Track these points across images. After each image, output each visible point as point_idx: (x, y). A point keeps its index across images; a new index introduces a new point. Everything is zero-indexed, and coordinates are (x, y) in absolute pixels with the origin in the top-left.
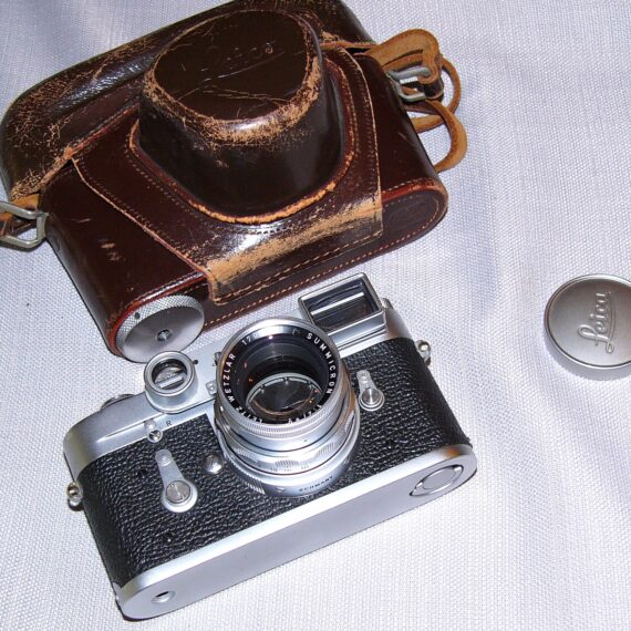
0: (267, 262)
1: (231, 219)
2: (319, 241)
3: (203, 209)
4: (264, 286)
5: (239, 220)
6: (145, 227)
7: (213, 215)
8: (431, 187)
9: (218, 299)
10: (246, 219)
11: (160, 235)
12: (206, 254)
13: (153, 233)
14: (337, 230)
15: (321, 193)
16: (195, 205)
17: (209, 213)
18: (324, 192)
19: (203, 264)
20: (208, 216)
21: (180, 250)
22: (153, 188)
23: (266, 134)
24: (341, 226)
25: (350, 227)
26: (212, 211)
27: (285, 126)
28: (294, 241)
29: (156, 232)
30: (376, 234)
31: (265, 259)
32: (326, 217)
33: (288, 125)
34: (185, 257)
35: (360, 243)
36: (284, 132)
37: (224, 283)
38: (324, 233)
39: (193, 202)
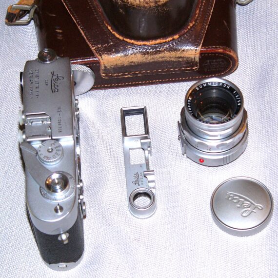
0: (133, 64)
1: (121, 38)
2: (162, 62)
3: (109, 28)
4: (129, 76)
5: (125, 39)
6: (79, 27)
7: (113, 33)
8: (229, 53)
9: (104, 75)
10: (128, 40)
11: (85, 33)
12: (104, 51)
13: (82, 32)
14: (173, 59)
15: (170, 39)
16: (106, 25)
17: (112, 31)
18: (171, 39)
19: (101, 55)
20: (111, 32)
21: (92, 45)
22: (90, 8)
23: (146, 5)
24: (176, 58)
25: (180, 60)
26: (113, 31)
27: (156, 3)
28: (149, 58)
29: (83, 31)
30: (194, 68)
31: (132, 62)
32: (169, 51)
33: (159, 3)
34: (93, 49)
35: (185, 70)
36: (155, 6)
37: (108, 67)
38: (166, 58)
39: (106, 23)
